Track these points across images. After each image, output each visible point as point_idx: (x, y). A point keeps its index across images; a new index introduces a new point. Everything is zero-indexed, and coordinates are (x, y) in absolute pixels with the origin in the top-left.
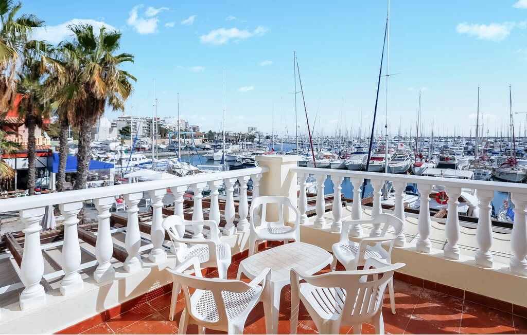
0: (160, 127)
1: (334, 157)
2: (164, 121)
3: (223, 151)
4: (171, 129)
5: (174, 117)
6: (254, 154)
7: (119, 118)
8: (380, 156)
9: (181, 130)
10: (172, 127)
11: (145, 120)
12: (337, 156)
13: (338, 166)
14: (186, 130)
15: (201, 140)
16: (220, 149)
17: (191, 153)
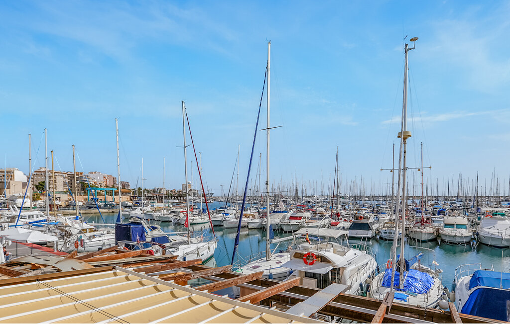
0: (83, 183)
1: (254, 217)
2: (88, 176)
3: (141, 209)
4: (96, 185)
5: (99, 173)
6: (173, 212)
7: (35, 172)
8: (299, 215)
9: (107, 186)
10: (98, 183)
11: (66, 175)
12: (256, 214)
13: (255, 226)
14: (113, 187)
15: (129, 197)
16: (138, 206)
17: (111, 210)
